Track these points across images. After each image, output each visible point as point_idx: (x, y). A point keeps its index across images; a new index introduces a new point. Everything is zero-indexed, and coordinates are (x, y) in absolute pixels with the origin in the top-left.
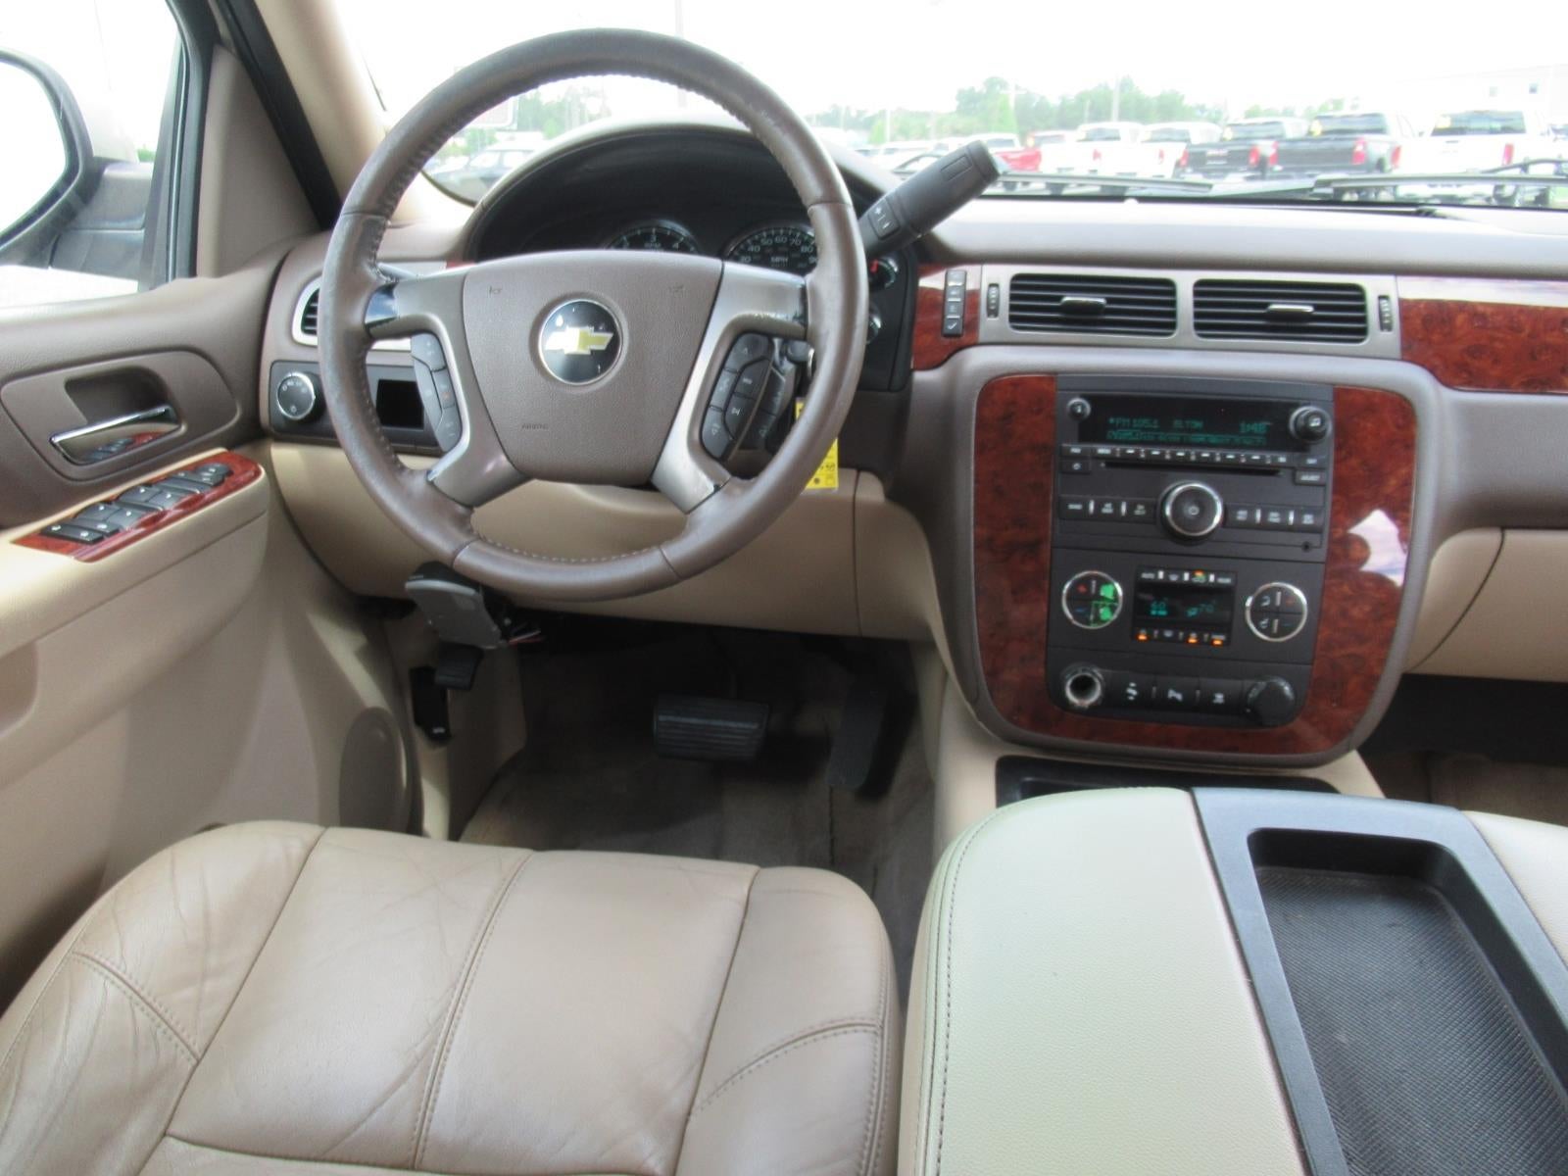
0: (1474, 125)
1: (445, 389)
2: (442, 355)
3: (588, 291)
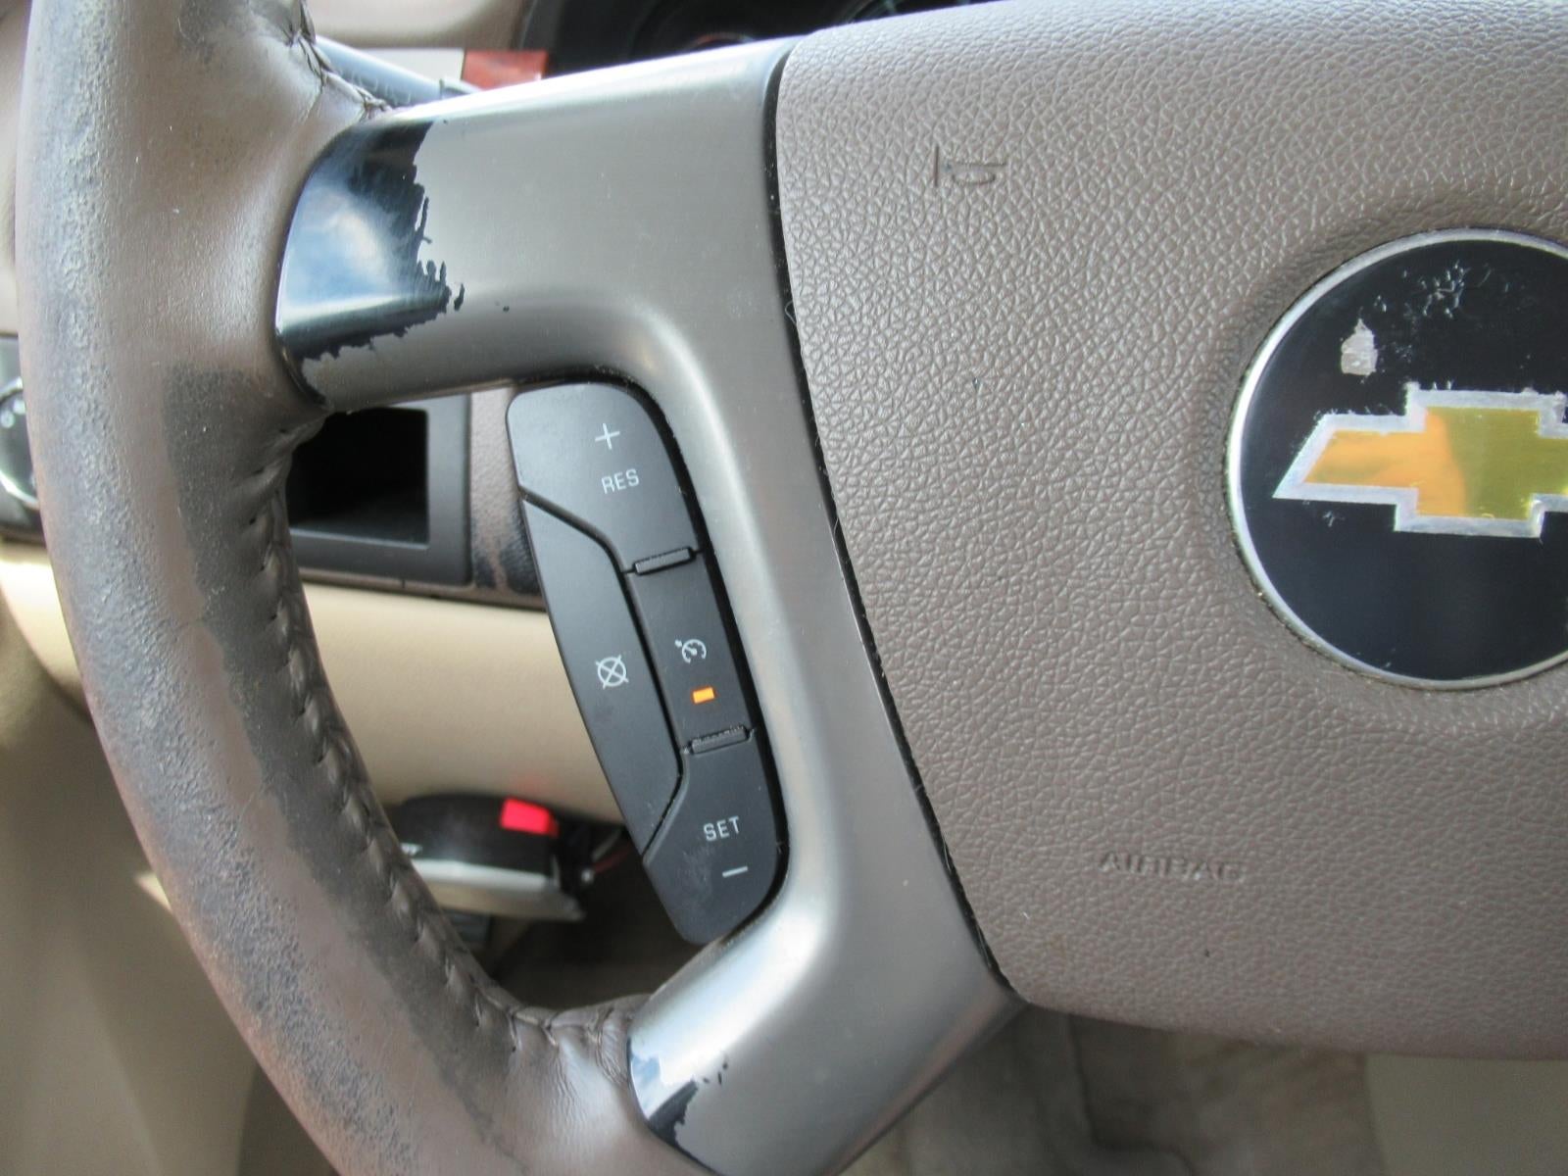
1: (693, 658)
2: (677, 491)
3: (1517, 188)
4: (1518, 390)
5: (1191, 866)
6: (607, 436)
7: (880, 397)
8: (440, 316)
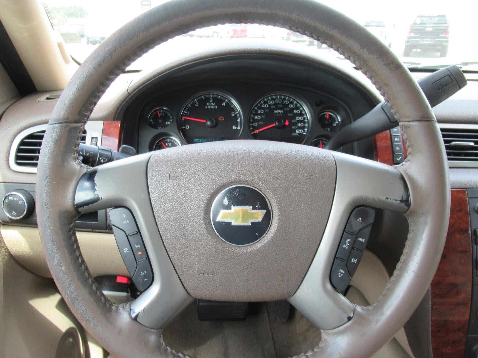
0: (372, 24)
1: (138, 248)
2: (135, 223)
3: (244, 179)
4: (246, 206)
5: (212, 274)
6: (124, 216)
7: (163, 209)
8: (99, 201)
